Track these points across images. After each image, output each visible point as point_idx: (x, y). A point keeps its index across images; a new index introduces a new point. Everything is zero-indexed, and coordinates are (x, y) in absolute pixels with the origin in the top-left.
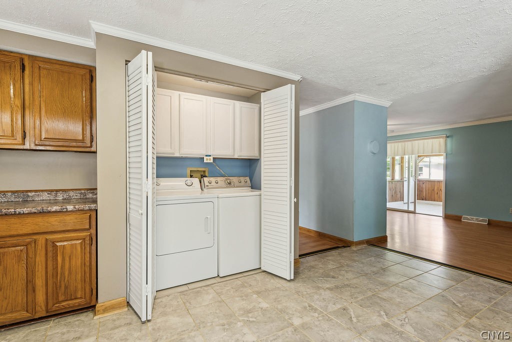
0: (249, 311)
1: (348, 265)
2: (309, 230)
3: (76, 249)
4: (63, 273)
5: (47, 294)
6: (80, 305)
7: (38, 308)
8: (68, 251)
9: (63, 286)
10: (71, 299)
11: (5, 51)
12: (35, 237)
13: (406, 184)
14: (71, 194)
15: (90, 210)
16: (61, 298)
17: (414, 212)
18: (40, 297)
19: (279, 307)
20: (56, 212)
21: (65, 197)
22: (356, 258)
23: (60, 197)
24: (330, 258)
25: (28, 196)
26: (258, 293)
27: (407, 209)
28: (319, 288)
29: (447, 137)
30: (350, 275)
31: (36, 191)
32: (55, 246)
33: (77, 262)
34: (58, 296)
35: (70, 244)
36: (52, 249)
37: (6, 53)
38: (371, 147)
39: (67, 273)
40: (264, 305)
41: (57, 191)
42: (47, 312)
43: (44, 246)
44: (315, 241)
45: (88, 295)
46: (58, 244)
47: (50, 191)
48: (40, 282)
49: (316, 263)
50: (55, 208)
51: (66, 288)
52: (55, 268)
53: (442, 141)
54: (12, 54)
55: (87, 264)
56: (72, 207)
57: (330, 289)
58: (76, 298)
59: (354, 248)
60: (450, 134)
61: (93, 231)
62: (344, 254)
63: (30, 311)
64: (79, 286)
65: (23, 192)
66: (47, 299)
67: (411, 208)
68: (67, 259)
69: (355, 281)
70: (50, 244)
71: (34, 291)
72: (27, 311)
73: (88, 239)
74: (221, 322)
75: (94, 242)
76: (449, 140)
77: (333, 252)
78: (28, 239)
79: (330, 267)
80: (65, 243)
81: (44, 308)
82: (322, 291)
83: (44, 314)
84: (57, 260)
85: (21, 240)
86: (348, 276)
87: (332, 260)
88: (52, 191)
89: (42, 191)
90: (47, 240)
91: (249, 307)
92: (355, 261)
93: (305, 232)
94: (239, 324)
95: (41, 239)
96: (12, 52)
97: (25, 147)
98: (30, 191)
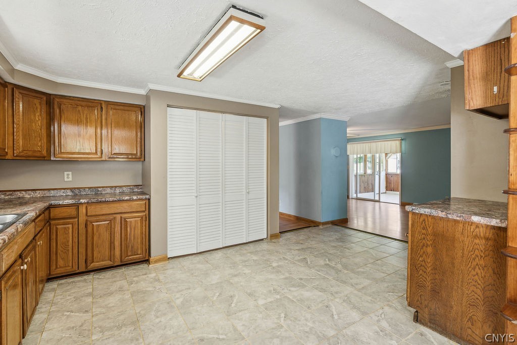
0: (246, 261)
1: (313, 237)
2: (289, 216)
3: (138, 223)
4: (130, 239)
5: (121, 251)
6: (139, 259)
7: (116, 260)
8: (133, 224)
9: (130, 246)
10: (135, 255)
11: (91, 99)
12: (115, 216)
13: (377, 177)
14: (124, 189)
15: (146, 199)
16: (129, 254)
17: (379, 201)
18: (117, 252)
19: (265, 259)
20: (127, 200)
21: (120, 191)
22: (320, 233)
23: (118, 191)
24: (303, 233)
25: (98, 191)
26: (250, 253)
27: (373, 198)
28: (291, 249)
29: (402, 140)
30: (313, 242)
31: (103, 187)
32: (126, 222)
33: (138, 232)
34: (127, 252)
35: (134, 221)
36: (124, 223)
37: (92, 101)
38: (333, 152)
39: (132, 238)
40: (255, 258)
41: (116, 187)
42: (121, 261)
43: (119, 221)
44: (293, 223)
45: (144, 252)
46: (128, 220)
47: (111, 187)
48: (117, 243)
49: (291, 236)
50: (127, 198)
51: (132, 247)
52: (126, 235)
53: (398, 143)
54: (96, 101)
55: (144, 233)
56: (136, 197)
57: (299, 250)
58: (138, 254)
59: (321, 227)
60: (404, 138)
61: (147, 212)
62: (313, 231)
63: (112, 260)
64: (139, 247)
65: (95, 188)
66: (121, 254)
67: (377, 198)
68: (133, 229)
69: (315, 245)
70: (123, 220)
71: (114, 249)
72: (111, 261)
73: (144, 217)
74: (229, 266)
75: (148, 219)
76: (403, 142)
77: (305, 230)
78: (111, 217)
79: (301, 238)
80: (132, 220)
81: (119, 260)
82: (293, 251)
83: (119, 264)
84: (127, 230)
85: (107, 217)
86: (313, 243)
87: (303, 234)
88: (112, 187)
89: (107, 187)
90: (121, 217)
91: (245, 259)
92: (319, 235)
93: (287, 217)
94: (240, 266)
95: (118, 216)
96: (95, 100)
97: (102, 159)
98: (100, 187)
